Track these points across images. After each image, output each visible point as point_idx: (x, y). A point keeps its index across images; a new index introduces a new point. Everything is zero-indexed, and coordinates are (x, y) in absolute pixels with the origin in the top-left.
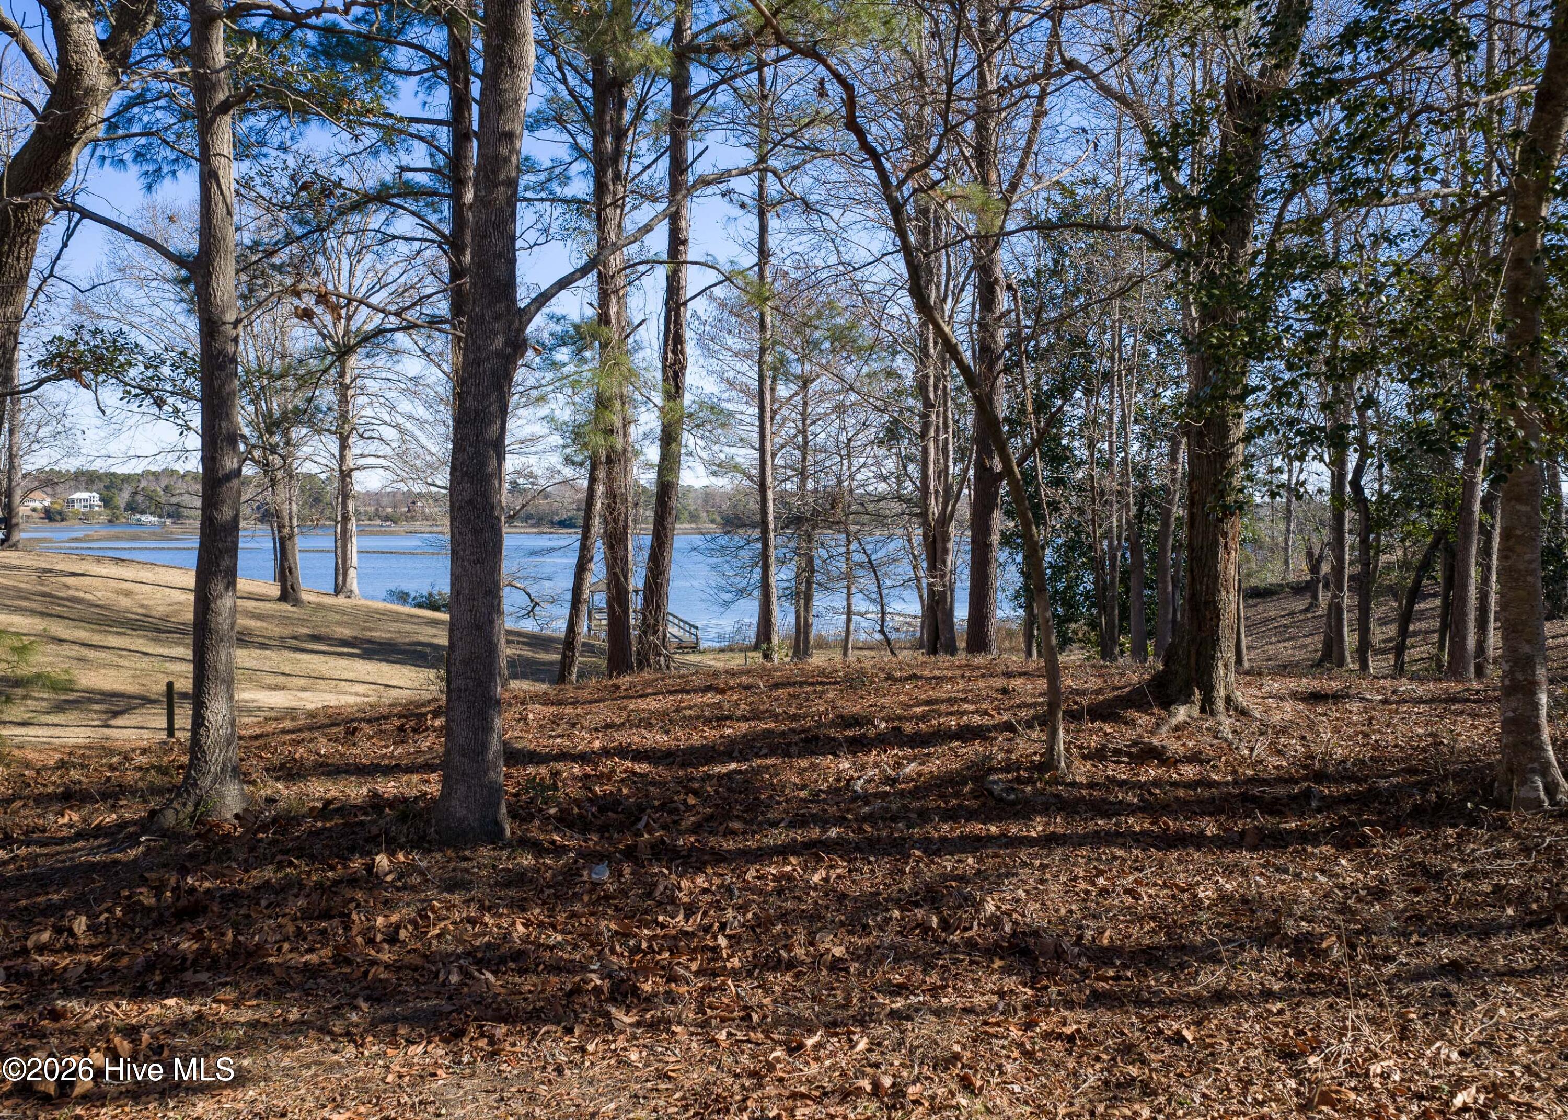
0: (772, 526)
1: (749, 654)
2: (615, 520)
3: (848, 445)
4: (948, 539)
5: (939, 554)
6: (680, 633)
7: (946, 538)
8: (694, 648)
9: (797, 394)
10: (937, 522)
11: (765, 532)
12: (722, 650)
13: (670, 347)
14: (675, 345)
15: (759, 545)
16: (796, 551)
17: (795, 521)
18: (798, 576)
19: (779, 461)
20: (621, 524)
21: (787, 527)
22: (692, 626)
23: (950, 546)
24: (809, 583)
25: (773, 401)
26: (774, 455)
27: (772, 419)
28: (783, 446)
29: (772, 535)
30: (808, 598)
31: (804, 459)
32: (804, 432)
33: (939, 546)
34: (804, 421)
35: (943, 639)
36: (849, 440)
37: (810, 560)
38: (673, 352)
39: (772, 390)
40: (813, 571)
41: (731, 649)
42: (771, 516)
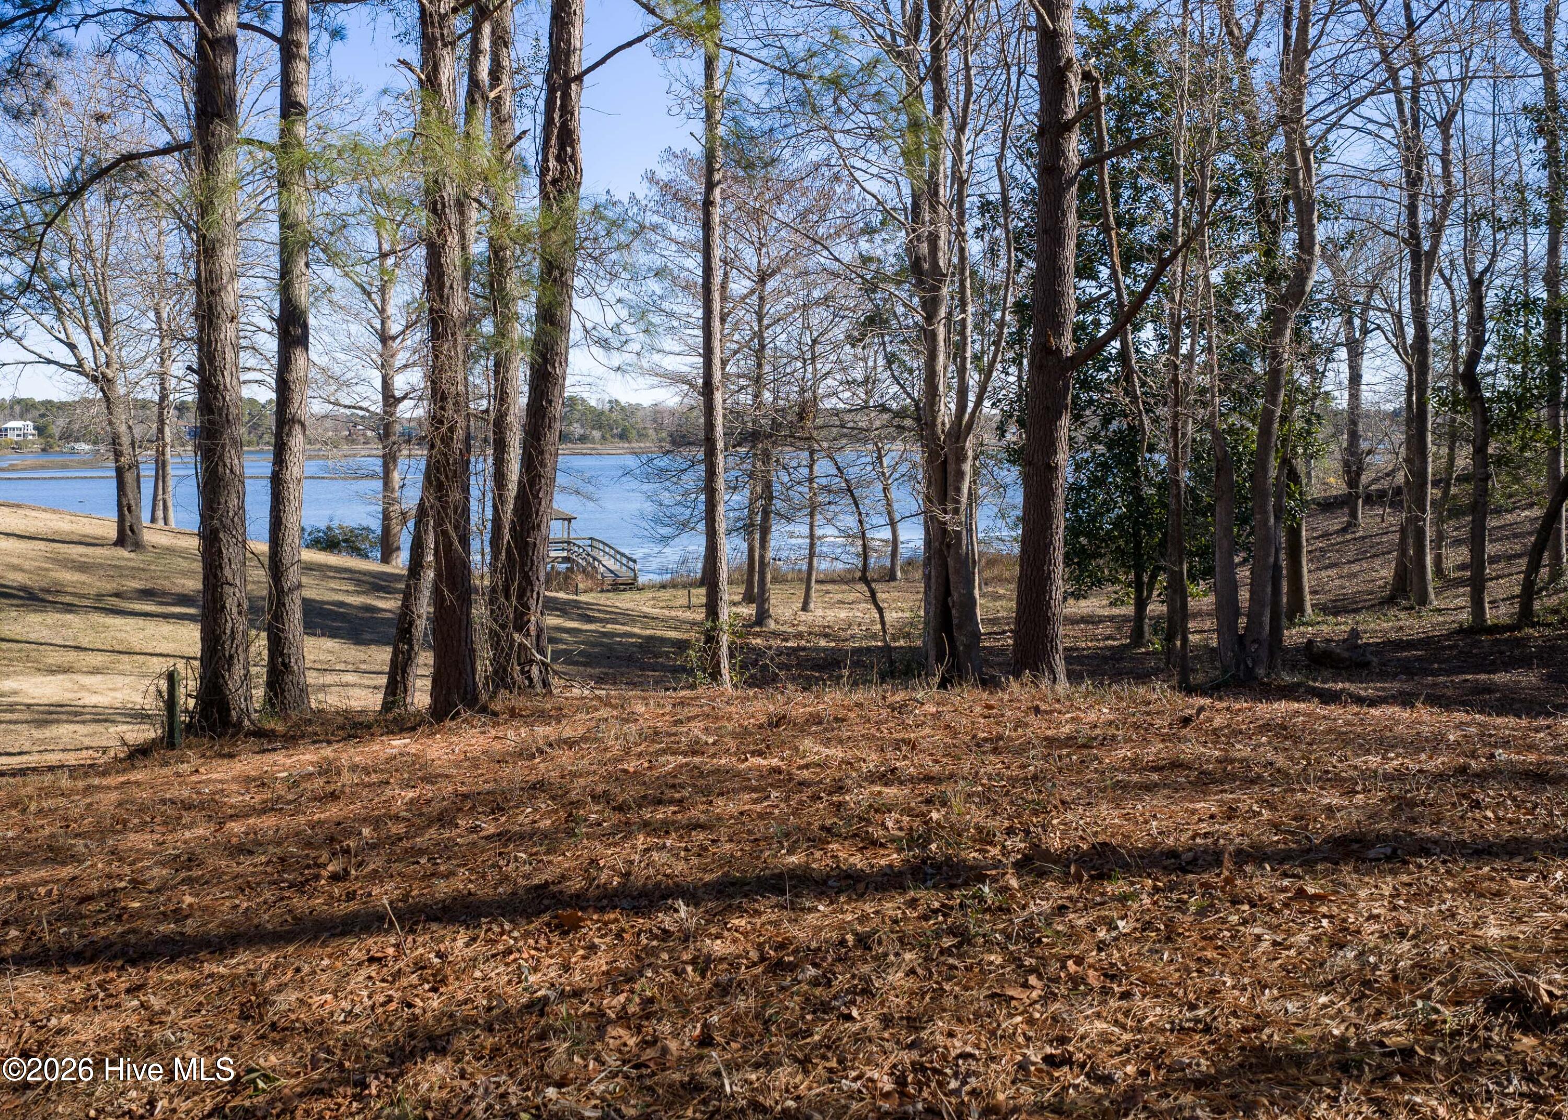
0: (720, 445)
1: (693, 591)
2: (447, 440)
3: (812, 347)
4: (965, 458)
5: (951, 479)
6: (615, 567)
7: (961, 457)
8: (631, 585)
9: (752, 292)
10: (948, 435)
11: (711, 453)
12: (663, 587)
13: (553, 151)
14: (562, 148)
15: (703, 467)
16: (751, 475)
17: (752, 437)
18: (752, 502)
19: (731, 368)
20: (457, 446)
21: (740, 445)
22: (630, 559)
23: (967, 467)
24: (766, 514)
25: (724, 299)
26: (724, 363)
27: (723, 320)
28: (736, 352)
29: (720, 458)
30: (765, 532)
31: (760, 366)
32: (760, 335)
33: (951, 468)
34: (760, 320)
35: (956, 596)
36: (814, 342)
37: (768, 486)
38: (559, 159)
39: (724, 286)
40: (771, 498)
41: (674, 586)
42: (719, 431)
